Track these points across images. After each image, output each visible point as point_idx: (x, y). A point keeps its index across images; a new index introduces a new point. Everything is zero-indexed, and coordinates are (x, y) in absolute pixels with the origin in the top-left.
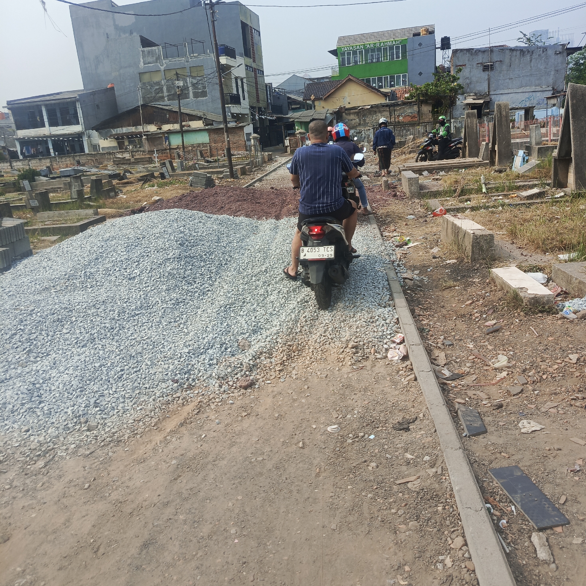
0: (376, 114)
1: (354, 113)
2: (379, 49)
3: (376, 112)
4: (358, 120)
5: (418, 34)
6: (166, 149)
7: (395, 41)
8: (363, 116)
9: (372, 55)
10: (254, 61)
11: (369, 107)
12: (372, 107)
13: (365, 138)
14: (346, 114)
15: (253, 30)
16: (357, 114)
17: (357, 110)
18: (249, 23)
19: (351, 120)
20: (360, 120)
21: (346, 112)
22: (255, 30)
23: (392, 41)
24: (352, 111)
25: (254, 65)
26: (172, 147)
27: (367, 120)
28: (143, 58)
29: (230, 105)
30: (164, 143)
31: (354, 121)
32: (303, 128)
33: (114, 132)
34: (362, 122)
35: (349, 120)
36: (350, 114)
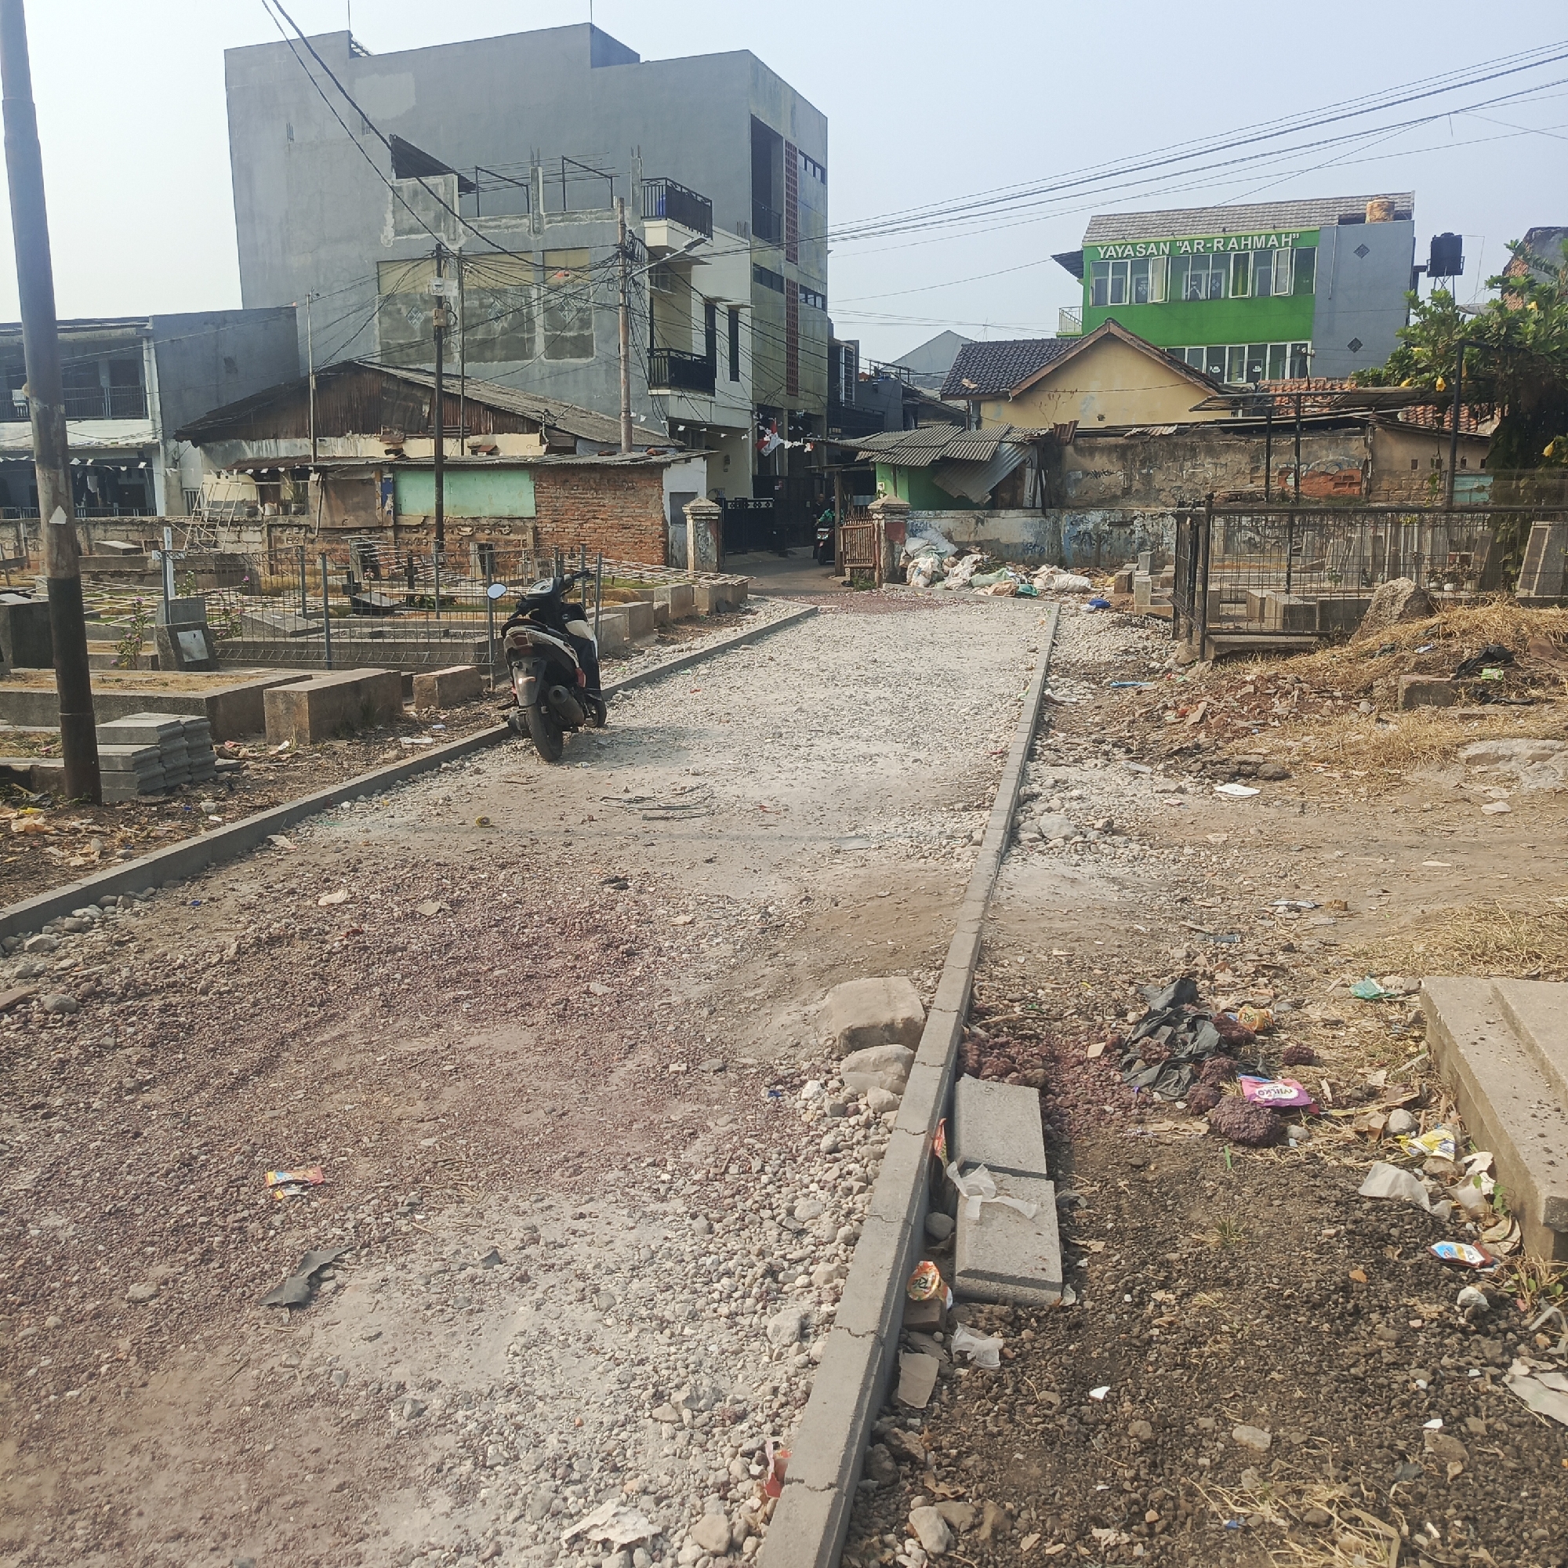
0: (1194, 456)
1: (1110, 450)
2: (1221, 258)
3: (1193, 449)
4: (1120, 476)
5: (1360, 219)
6: (382, 528)
7: (1279, 236)
8: (1143, 463)
9: (1196, 278)
10: (792, 257)
11: (1171, 430)
12: (1183, 430)
13: (1142, 544)
14: (1079, 450)
15: (801, 160)
16: (1122, 452)
17: (1121, 441)
18: (784, 130)
19: (1097, 475)
20: (1129, 477)
21: (1080, 441)
22: (807, 158)
23: (1268, 236)
24: (1101, 441)
25: (789, 272)
26: (404, 520)
27: (1159, 479)
28: (394, 212)
29: (668, 392)
30: (379, 502)
31: (1105, 479)
32: (904, 489)
33: (251, 450)
34: (1136, 485)
35: (1086, 473)
36: (1092, 451)
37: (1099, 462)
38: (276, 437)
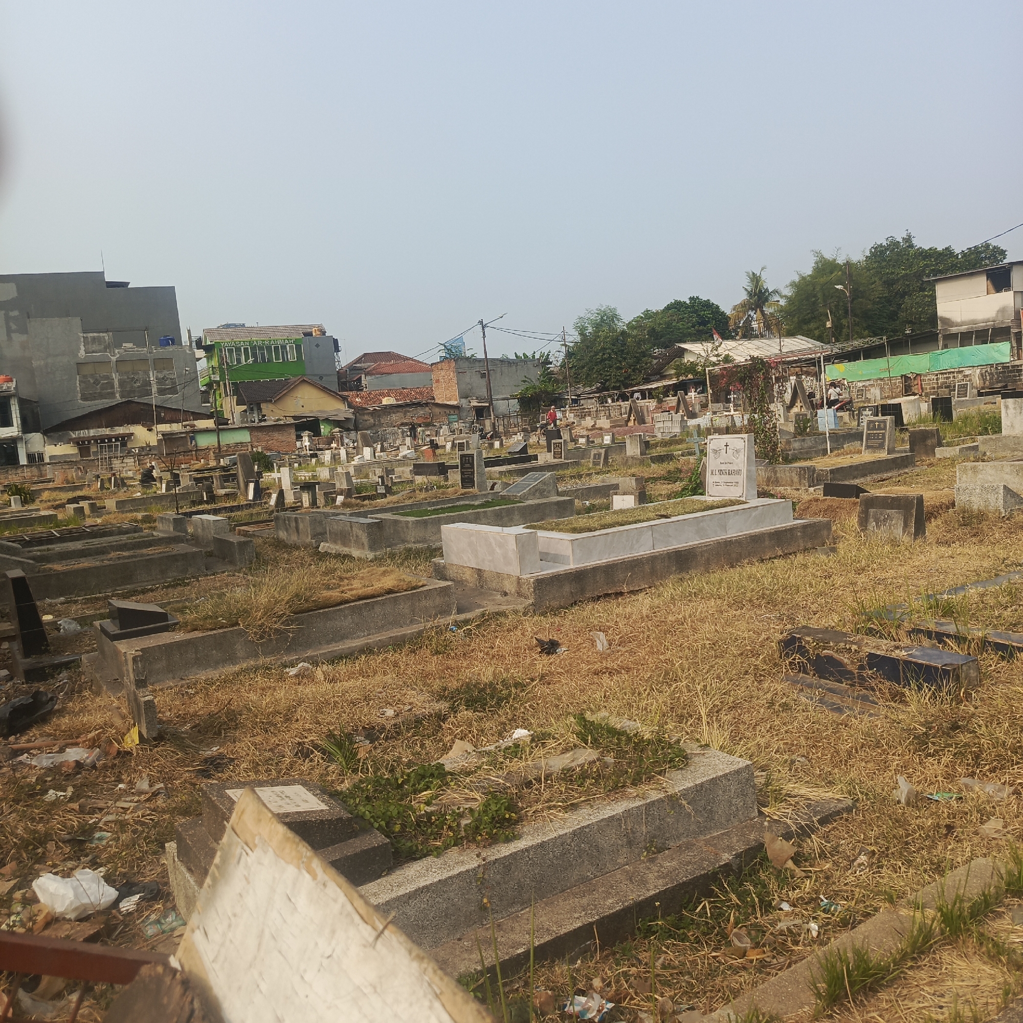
2: (269, 347)
5: (310, 334)
7: (287, 340)
23: (284, 339)
28: (84, 346)
33: (74, 435)
37: (366, 417)
38: (88, 428)
